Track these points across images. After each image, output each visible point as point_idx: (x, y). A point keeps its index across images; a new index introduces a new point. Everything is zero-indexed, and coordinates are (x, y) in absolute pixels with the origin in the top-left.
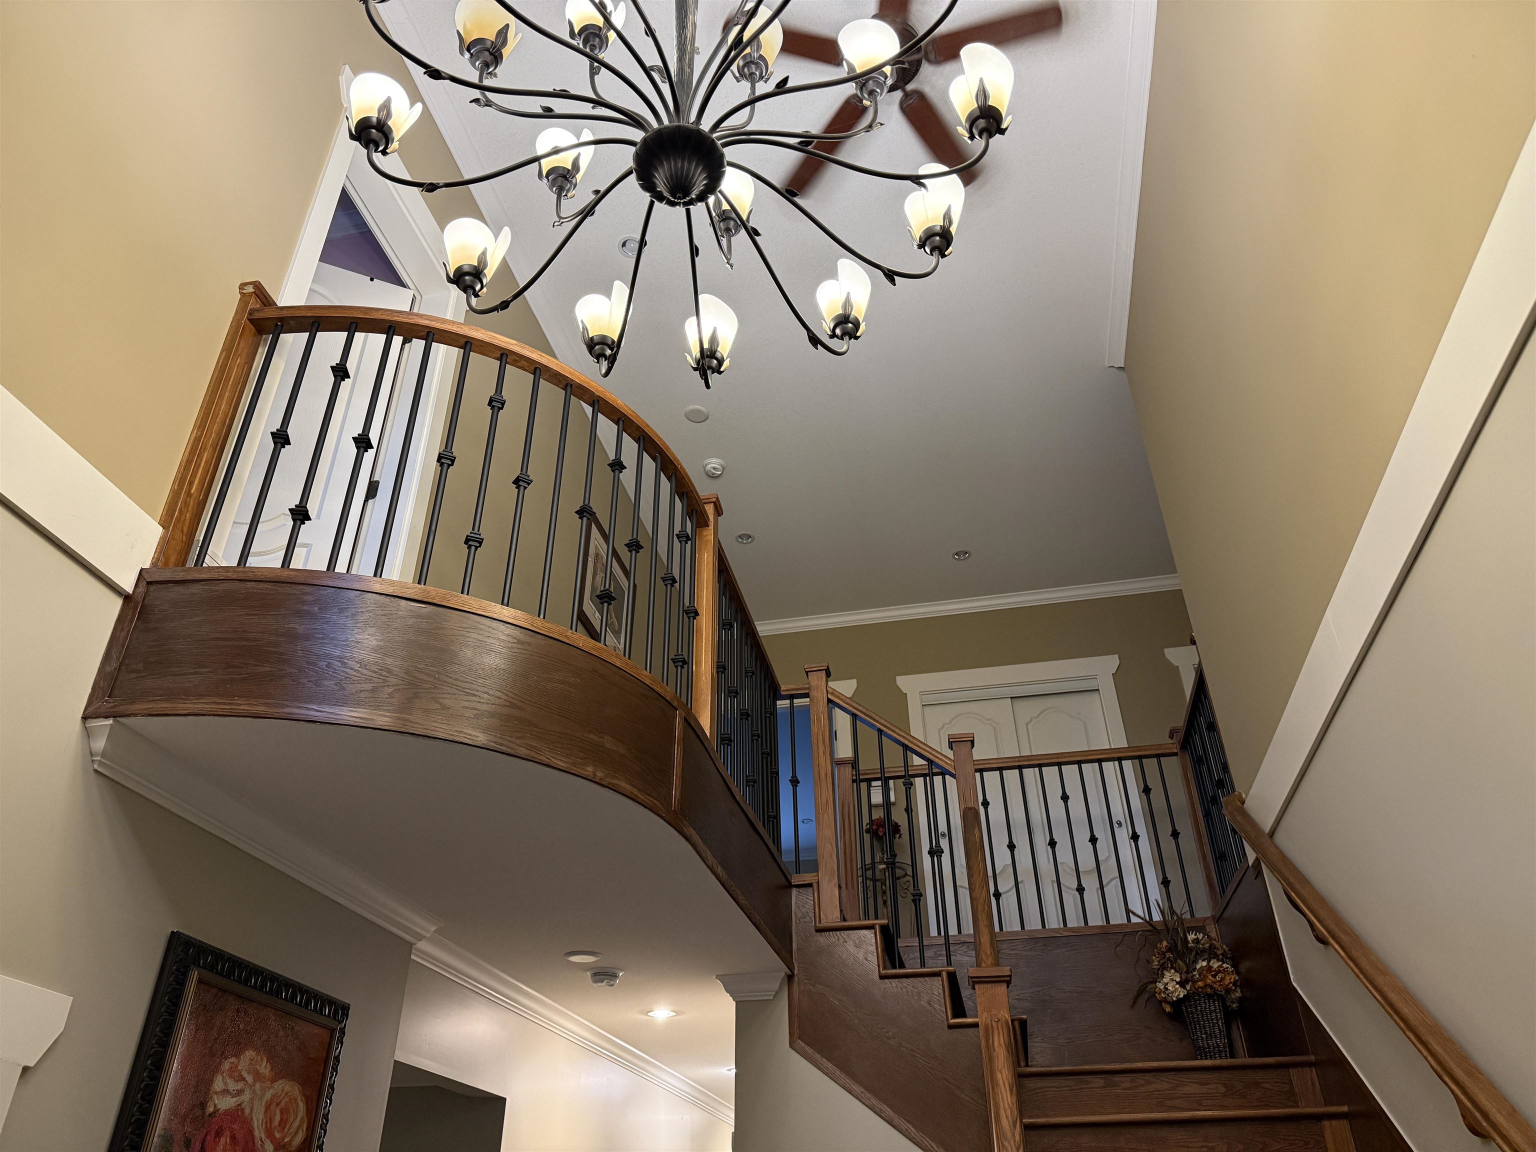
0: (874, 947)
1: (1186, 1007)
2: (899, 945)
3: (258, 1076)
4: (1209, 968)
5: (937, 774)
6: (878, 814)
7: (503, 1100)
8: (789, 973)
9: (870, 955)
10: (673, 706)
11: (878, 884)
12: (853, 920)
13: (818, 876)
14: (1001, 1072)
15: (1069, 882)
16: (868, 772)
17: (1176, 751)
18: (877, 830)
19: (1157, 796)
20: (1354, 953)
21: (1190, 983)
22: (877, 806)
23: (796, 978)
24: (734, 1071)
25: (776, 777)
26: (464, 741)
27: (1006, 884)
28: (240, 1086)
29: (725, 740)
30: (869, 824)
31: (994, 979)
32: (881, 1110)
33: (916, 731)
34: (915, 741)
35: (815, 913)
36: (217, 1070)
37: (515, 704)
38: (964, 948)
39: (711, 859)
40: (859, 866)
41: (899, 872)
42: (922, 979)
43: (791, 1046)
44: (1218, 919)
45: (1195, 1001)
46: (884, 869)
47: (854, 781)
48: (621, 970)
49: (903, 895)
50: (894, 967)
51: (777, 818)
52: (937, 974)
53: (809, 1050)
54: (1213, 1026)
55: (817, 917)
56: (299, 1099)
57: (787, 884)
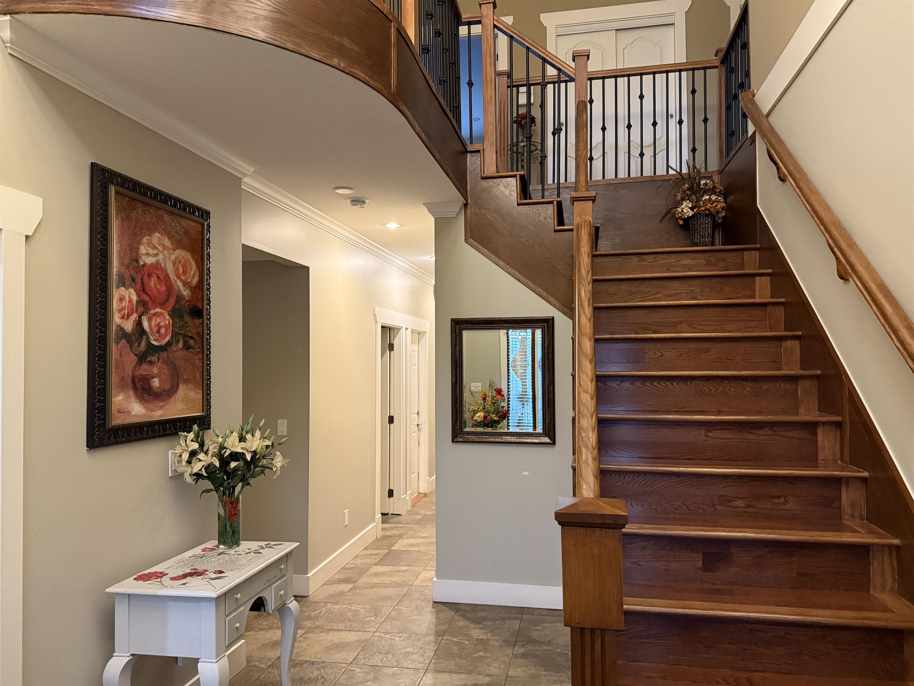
0: (515, 188)
1: (692, 221)
2: (530, 189)
3: (164, 247)
4: (710, 200)
5: (563, 81)
6: (523, 111)
7: (308, 268)
8: (465, 202)
9: (513, 192)
10: (389, 19)
11: (519, 155)
12: (502, 172)
13: (483, 146)
14: (584, 247)
15: (635, 152)
16: (517, 80)
17: (717, 65)
18: (521, 121)
19: (700, 95)
20: (802, 184)
21: (697, 208)
22: (522, 106)
23: (469, 205)
24: (434, 258)
25: (458, 81)
26: (250, 37)
27: (597, 154)
28: (155, 251)
29: (425, 50)
30: (516, 117)
31: (585, 198)
32: (514, 274)
33: (551, 48)
34: (551, 56)
35: (481, 168)
36: (140, 243)
37: (280, 11)
38: (567, 190)
39: (418, 129)
40: (509, 143)
41: (533, 148)
42: (542, 205)
43: (466, 241)
44: (720, 172)
45: (698, 218)
46: (524, 146)
47: (508, 87)
48: (368, 199)
49: (534, 162)
50: (526, 199)
51: (459, 107)
52: (551, 202)
53: (476, 244)
54: (705, 231)
55: (482, 170)
56: (191, 260)
57: (465, 150)
